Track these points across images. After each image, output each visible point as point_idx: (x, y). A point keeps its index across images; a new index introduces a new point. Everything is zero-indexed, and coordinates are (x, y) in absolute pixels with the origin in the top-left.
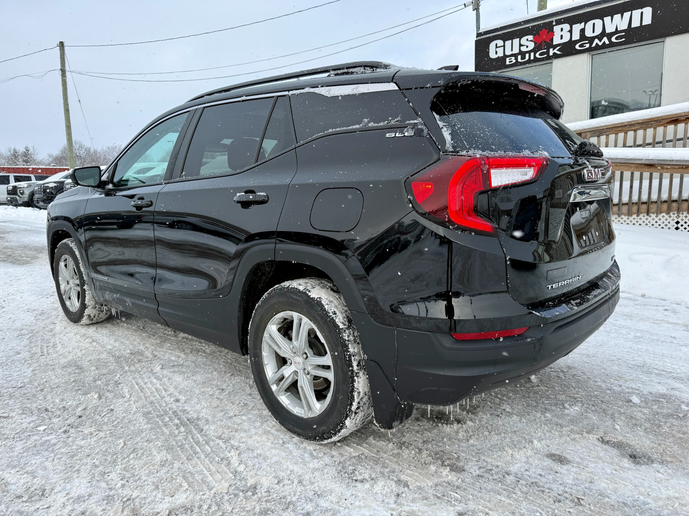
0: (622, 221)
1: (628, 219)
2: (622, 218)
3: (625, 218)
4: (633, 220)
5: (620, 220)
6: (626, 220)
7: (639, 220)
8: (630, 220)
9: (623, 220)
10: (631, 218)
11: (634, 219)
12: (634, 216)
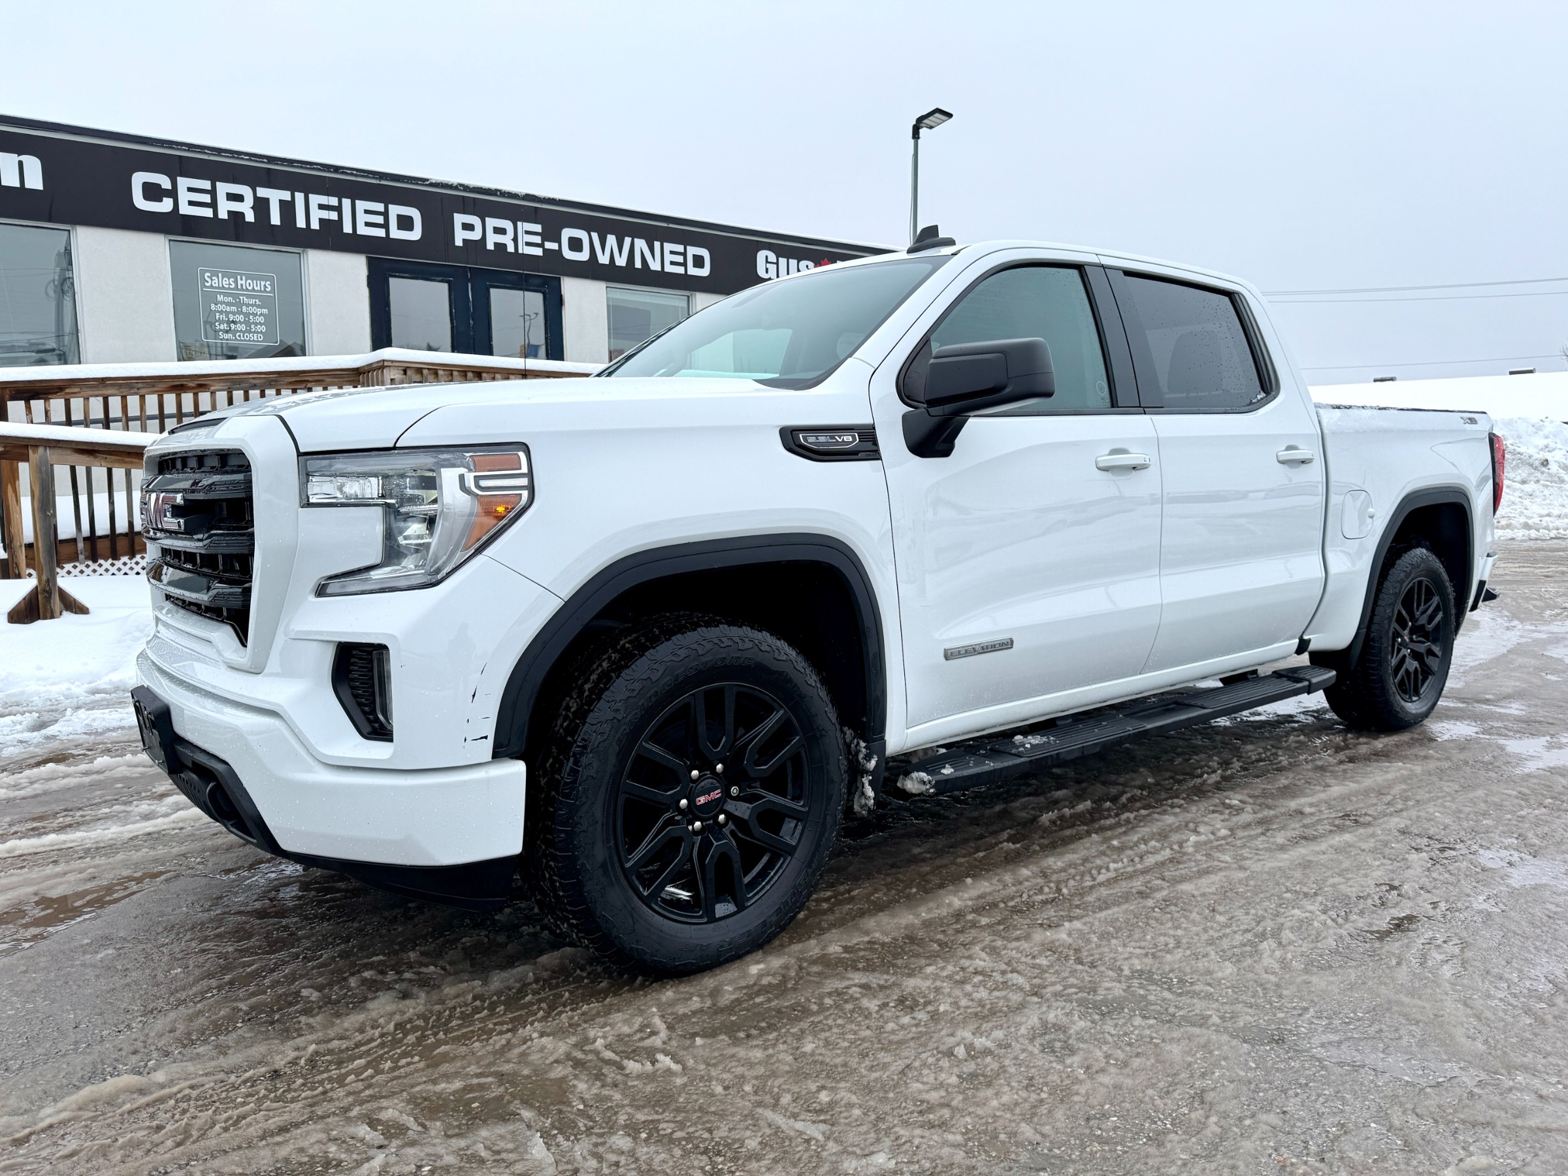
0: (101, 570)
1: (113, 565)
2: (100, 565)
3: (106, 564)
4: (122, 567)
5: (97, 568)
6: (110, 567)
7: (134, 566)
8: (116, 567)
9: (103, 568)
10: (118, 564)
11: (125, 564)
12: (125, 559)
